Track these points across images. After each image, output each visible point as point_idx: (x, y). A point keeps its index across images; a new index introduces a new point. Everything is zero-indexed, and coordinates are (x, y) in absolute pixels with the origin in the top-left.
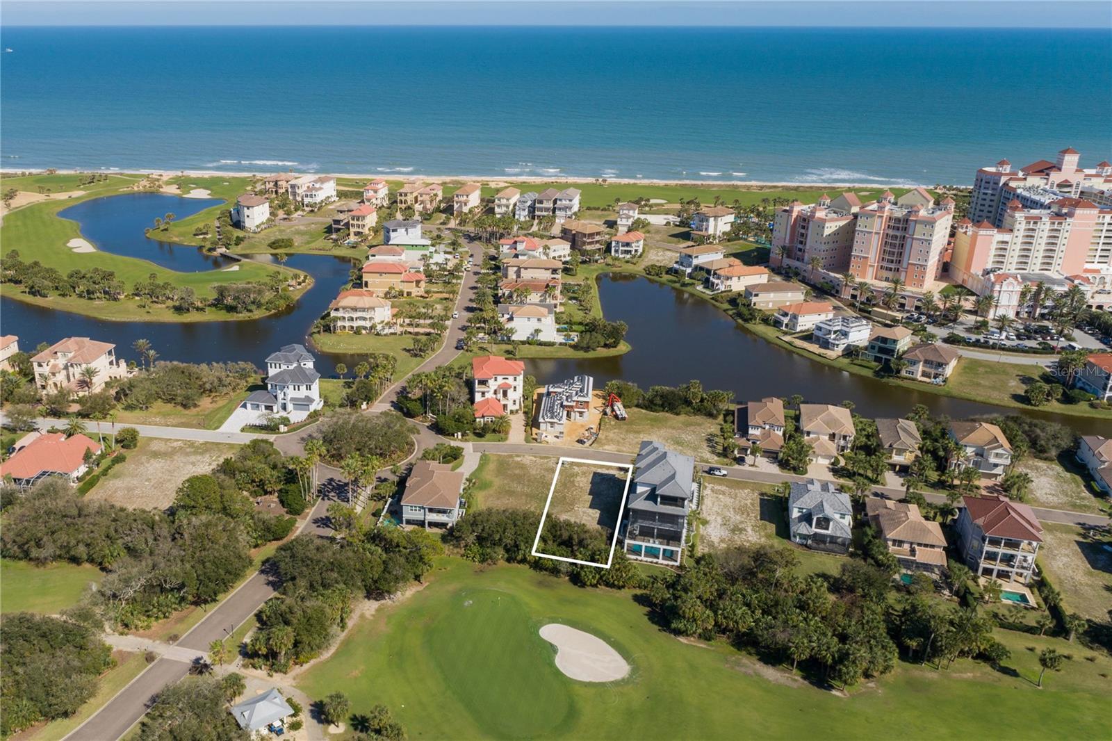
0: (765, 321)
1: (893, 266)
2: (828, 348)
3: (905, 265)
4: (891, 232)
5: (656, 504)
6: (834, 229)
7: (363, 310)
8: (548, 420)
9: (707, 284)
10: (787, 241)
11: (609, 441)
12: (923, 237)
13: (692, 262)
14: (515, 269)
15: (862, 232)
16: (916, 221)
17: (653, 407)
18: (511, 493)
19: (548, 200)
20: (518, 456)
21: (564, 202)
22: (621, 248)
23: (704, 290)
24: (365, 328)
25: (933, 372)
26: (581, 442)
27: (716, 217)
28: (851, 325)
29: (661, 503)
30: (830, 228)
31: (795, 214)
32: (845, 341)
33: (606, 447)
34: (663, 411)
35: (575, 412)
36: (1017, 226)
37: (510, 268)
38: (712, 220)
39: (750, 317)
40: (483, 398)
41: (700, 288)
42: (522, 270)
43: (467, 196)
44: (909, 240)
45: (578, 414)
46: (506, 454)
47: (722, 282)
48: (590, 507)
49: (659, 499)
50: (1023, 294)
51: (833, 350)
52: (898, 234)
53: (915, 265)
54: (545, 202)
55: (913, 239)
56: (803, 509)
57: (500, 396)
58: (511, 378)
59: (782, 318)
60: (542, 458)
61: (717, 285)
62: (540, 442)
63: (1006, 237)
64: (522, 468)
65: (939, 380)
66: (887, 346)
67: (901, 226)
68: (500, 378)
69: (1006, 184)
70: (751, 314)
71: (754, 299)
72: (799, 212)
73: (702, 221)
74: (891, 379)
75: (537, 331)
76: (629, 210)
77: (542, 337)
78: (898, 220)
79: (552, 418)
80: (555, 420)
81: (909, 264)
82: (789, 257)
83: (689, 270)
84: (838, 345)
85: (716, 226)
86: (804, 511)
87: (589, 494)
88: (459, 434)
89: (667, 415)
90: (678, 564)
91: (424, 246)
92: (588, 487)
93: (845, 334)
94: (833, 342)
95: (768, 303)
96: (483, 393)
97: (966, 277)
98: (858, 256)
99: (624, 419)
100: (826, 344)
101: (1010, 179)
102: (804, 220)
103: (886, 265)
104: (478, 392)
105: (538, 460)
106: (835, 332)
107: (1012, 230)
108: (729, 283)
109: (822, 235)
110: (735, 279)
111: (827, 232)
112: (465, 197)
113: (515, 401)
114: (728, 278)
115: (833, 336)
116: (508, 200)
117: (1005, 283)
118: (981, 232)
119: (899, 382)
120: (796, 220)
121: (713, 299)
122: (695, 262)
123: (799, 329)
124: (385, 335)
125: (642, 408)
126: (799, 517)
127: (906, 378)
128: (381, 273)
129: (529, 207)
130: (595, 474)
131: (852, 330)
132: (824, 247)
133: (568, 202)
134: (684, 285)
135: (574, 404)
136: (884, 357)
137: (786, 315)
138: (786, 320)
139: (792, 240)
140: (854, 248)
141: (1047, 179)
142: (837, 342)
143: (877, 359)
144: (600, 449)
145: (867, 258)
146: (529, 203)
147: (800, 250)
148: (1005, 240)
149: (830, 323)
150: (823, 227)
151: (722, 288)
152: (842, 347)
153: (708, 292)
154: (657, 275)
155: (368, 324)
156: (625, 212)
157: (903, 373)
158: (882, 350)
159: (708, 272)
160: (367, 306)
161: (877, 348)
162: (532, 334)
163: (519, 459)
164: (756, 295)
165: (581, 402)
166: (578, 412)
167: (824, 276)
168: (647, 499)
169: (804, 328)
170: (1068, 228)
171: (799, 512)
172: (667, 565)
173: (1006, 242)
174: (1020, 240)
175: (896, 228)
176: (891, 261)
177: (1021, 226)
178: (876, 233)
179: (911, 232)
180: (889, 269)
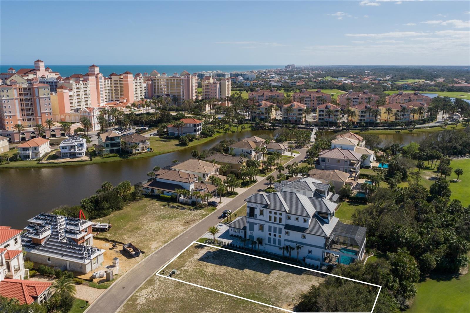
1: (30, 117)
3: (39, 115)
4: (23, 97)
12: (45, 96)
15: (6, 100)
16: (38, 88)
28: (81, 140)
44: (37, 100)
52: (28, 97)
53: (45, 113)
55: (39, 98)
59: (27, 153)
63: (71, 93)
65: (149, 149)
67: (29, 92)
78: (25, 89)
81: (41, 113)
93: (81, 146)
97: (62, 117)
98: (9, 116)
99: (109, 228)
100: (73, 155)
103: (26, 118)
107: (72, 89)
115: (76, 149)
117: (94, 111)
118: (64, 91)
123: (42, 155)
135: (83, 234)
136: (115, 148)
137: (27, 149)
138: (30, 153)
140: (5, 111)
141: (36, 75)
142: (81, 151)
145: (14, 116)
149: (70, 142)
152: (84, 154)
157: (134, 152)
165: (86, 228)
166: (86, 240)
170: (89, 86)
173: (72, 96)
174: (76, 94)
175: (25, 95)
176: (28, 115)
177: (74, 87)
178: (16, 99)
179: (37, 94)
180: (28, 120)
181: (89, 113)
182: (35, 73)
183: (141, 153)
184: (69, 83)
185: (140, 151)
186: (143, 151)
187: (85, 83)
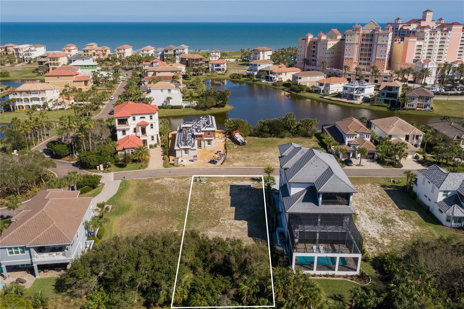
0: (309, 91)
1: (366, 62)
2: (353, 100)
3: (373, 60)
4: (364, 43)
5: (318, 205)
6: (332, 46)
7: (36, 92)
8: (183, 147)
9: (267, 78)
10: (306, 56)
11: (237, 160)
12: (383, 43)
13: (257, 69)
14: (152, 73)
15: (349, 44)
16: (378, 34)
17: (264, 134)
18: (150, 214)
19: (171, 50)
20: (157, 179)
21: (179, 51)
22: (215, 68)
23: (267, 82)
24: (39, 107)
25: (424, 103)
26: (213, 162)
27: (263, 51)
28: (365, 84)
29: (323, 203)
30: (331, 44)
31: (309, 40)
32: (362, 94)
33: (235, 164)
34: (270, 136)
35: (204, 141)
36: (426, 36)
37: (149, 73)
38: (261, 53)
39: (299, 89)
40: (124, 136)
41: (264, 81)
42: (157, 73)
43: (124, 50)
44: (375, 46)
45: (206, 143)
46: (146, 178)
47: (277, 76)
48: (236, 219)
49: (321, 199)
50: (438, 69)
51: (357, 100)
52: (368, 43)
53: (379, 59)
54: (169, 51)
55: (377, 45)
56: (447, 192)
57: (140, 133)
58: (147, 117)
59: (320, 87)
60: (179, 178)
61: (274, 78)
62: (177, 166)
63: (421, 43)
64: (162, 189)
65: (428, 108)
66: (393, 92)
67: (369, 38)
68: (137, 117)
69: (401, 29)
70: (300, 88)
71: (299, 81)
72: (311, 39)
73: (256, 54)
74: (400, 111)
75: (169, 99)
76: (216, 53)
77: (172, 103)
78: (368, 35)
79: (186, 145)
80: (189, 147)
81: (375, 59)
82: (308, 64)
83: (256, 73)
84: (359, 96)
85: (264, 57)
86: (449, 193)
87: (231, 206)
88: (101, 166)
89: (275, 139)
90: (357, 273)
91: (93, 66)
92: (229, 199)
93: (363, 90)
94: (357, 95)
95: (307, 82)
96: (124, 132)
97: (402, 66)
98: (348, 58)
99: (244, 144)
100: (351, 97)
101: (403, 26)
102: (314, 43)
103: (362, 62)
104: (120, 130)
105: (177, 181)
106: (357, 89)
107: (423, 39)
108: (280, 76)
109: (326, 49)
110: (284, 74)
111: (329, 47)
112: (123, 51)
113: (153, 137)
114: (280, 74)
115: (355, 92)
116: (148, 51)
117: (429, 63)
118: (410, 40)
119: (405, 112)
120: (309, 43)
121: (273, 85)
122: (259, 68)
123: (330, 93)
124: (55, 110)
125: (254, 136)
126: (445, 200)
127: (410, 109)
128: (58, 76)
129: (160, 55)
130: (232, 187)
131: (366, 87)
132: (328, 56)
133: (182, 51)
134: (254, 81)
135: (203, 133)
136: (390, 99)
137: (321, 85)
138: (323, 88)
139: (308, 56)
140: (345, 53)
142: (359, 95)
143: (386, 101)
144: (231, 166)
145: (352, 59)
146: (160, 53)
147: (313, 60)
148: (421, 44)
149: (353, 84)
150: (327, 44)
151: (277, 79)
152: (361, 98)
153: (269, 82)
154: (238, 78)
155: (41, 103)
156: (214, 54)
157: (407, 106)
158: (389, 95)
159: (268, 72)
160: (40, 90)
161: (385, 95)
162: (165, 102)
163: (158, 181)
164: (300, 78)
165: (209, 131)
166: (207, 140)
167: (330, 71)
168: (305, 200)
169: (333, 92)
170: (449, 36)
171: (444, 195)
172: (346, 277)
173: (421, 46)
174: (427, 44)
175: (367, 40)
176: (365, 59)
177: (428, 36)
178: (357, 44)
179: (376, 41)
180: (364, 64)
181: (423, 64)
182: (419, 23)
183: (414, 109)
184: (423, 32)
185: (415, 107)
186: (418, 109)
187: (444, 33)
